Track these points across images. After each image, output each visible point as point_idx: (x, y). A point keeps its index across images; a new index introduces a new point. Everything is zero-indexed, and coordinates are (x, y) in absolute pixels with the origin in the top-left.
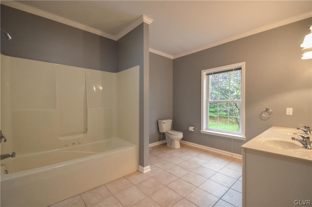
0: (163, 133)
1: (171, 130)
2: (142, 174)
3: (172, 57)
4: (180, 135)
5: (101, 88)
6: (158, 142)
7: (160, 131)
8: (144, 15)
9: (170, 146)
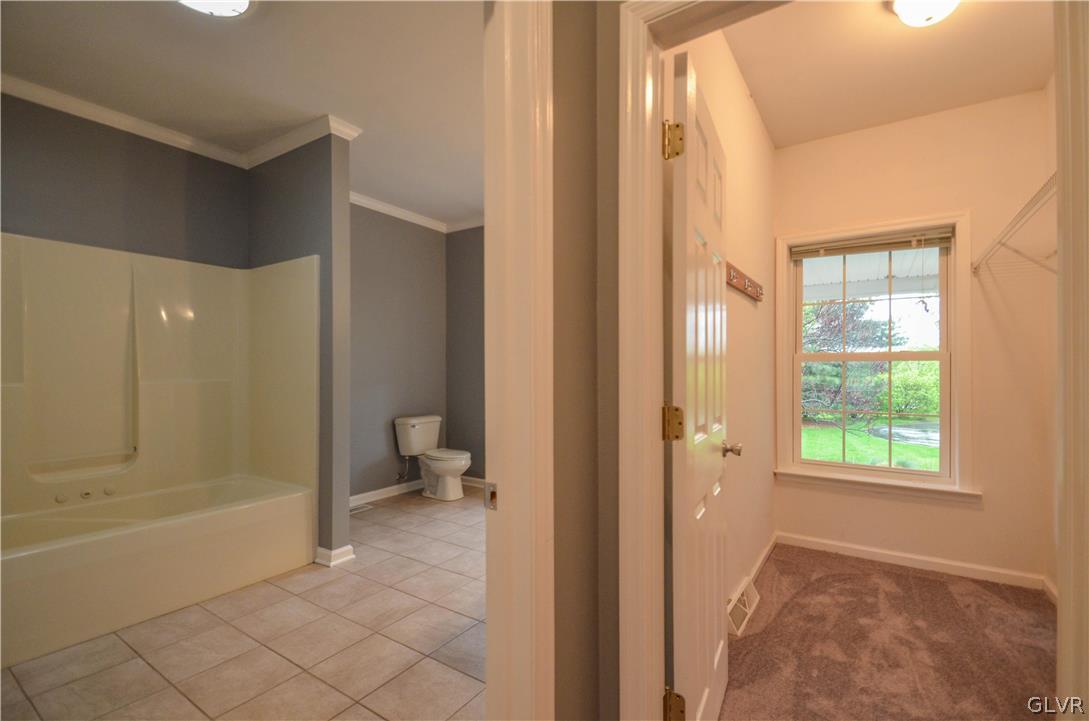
0: (410, 457)
1: (439, 447)
2: (326, 569)
3: (443, 228)
4: (463, 460)
5: (190, 314)
6: (396, 487)
7: (403, 452)
8: (330, 117)
9: (432, 496)
